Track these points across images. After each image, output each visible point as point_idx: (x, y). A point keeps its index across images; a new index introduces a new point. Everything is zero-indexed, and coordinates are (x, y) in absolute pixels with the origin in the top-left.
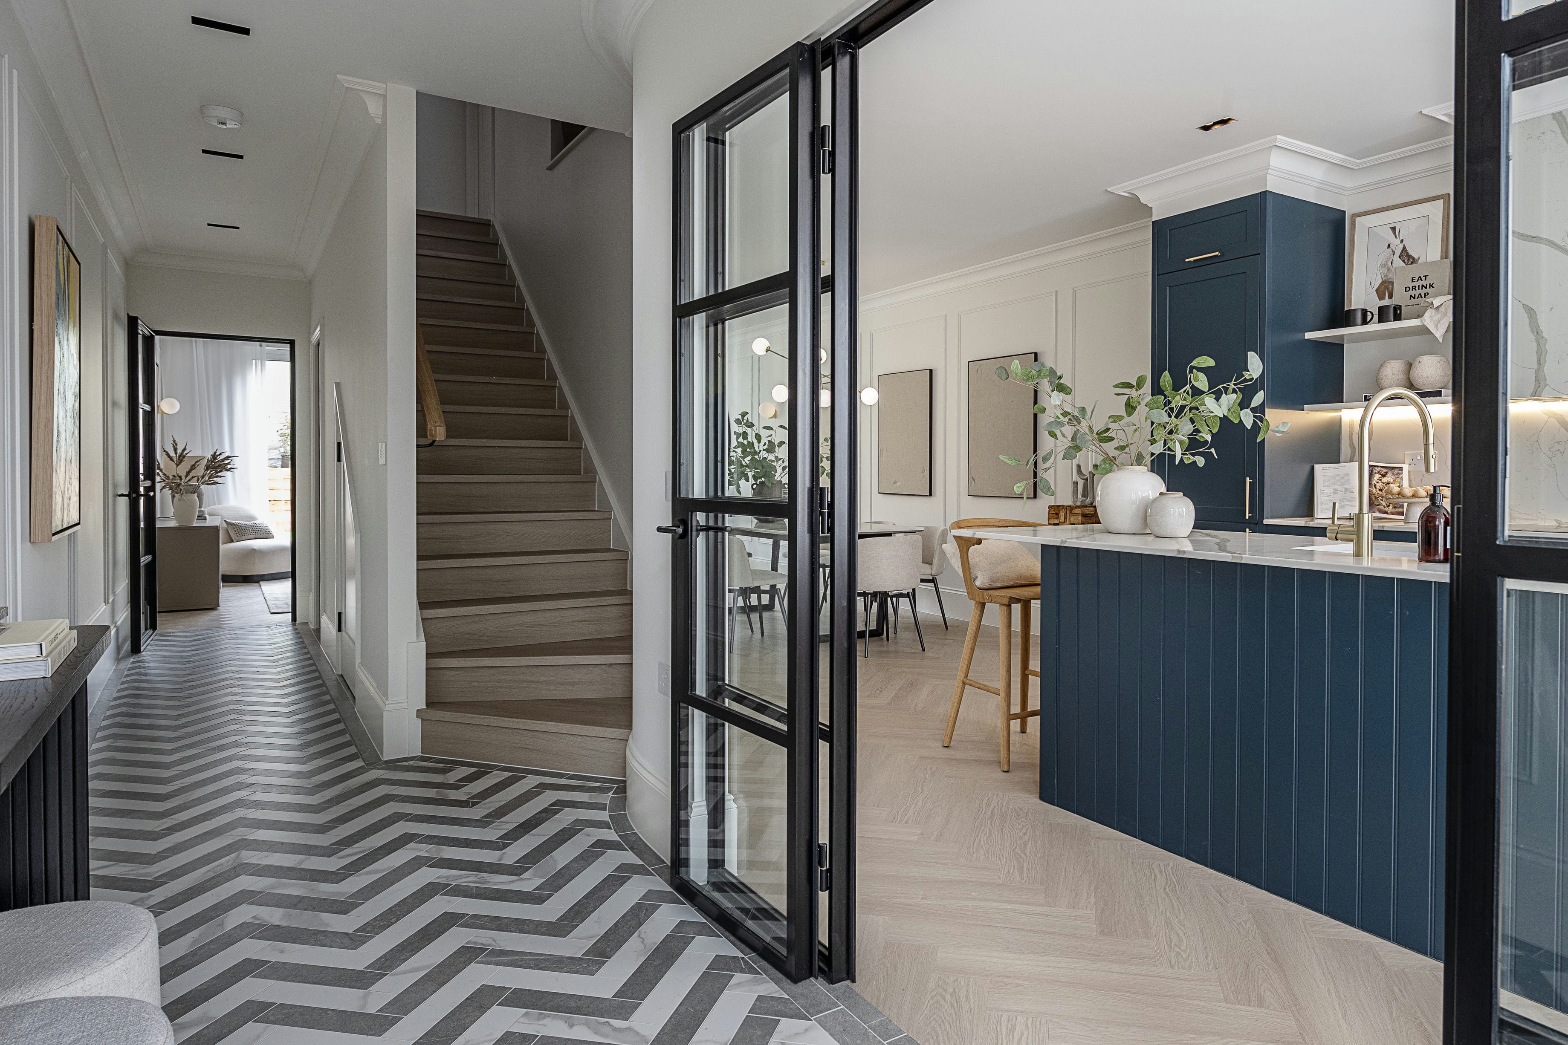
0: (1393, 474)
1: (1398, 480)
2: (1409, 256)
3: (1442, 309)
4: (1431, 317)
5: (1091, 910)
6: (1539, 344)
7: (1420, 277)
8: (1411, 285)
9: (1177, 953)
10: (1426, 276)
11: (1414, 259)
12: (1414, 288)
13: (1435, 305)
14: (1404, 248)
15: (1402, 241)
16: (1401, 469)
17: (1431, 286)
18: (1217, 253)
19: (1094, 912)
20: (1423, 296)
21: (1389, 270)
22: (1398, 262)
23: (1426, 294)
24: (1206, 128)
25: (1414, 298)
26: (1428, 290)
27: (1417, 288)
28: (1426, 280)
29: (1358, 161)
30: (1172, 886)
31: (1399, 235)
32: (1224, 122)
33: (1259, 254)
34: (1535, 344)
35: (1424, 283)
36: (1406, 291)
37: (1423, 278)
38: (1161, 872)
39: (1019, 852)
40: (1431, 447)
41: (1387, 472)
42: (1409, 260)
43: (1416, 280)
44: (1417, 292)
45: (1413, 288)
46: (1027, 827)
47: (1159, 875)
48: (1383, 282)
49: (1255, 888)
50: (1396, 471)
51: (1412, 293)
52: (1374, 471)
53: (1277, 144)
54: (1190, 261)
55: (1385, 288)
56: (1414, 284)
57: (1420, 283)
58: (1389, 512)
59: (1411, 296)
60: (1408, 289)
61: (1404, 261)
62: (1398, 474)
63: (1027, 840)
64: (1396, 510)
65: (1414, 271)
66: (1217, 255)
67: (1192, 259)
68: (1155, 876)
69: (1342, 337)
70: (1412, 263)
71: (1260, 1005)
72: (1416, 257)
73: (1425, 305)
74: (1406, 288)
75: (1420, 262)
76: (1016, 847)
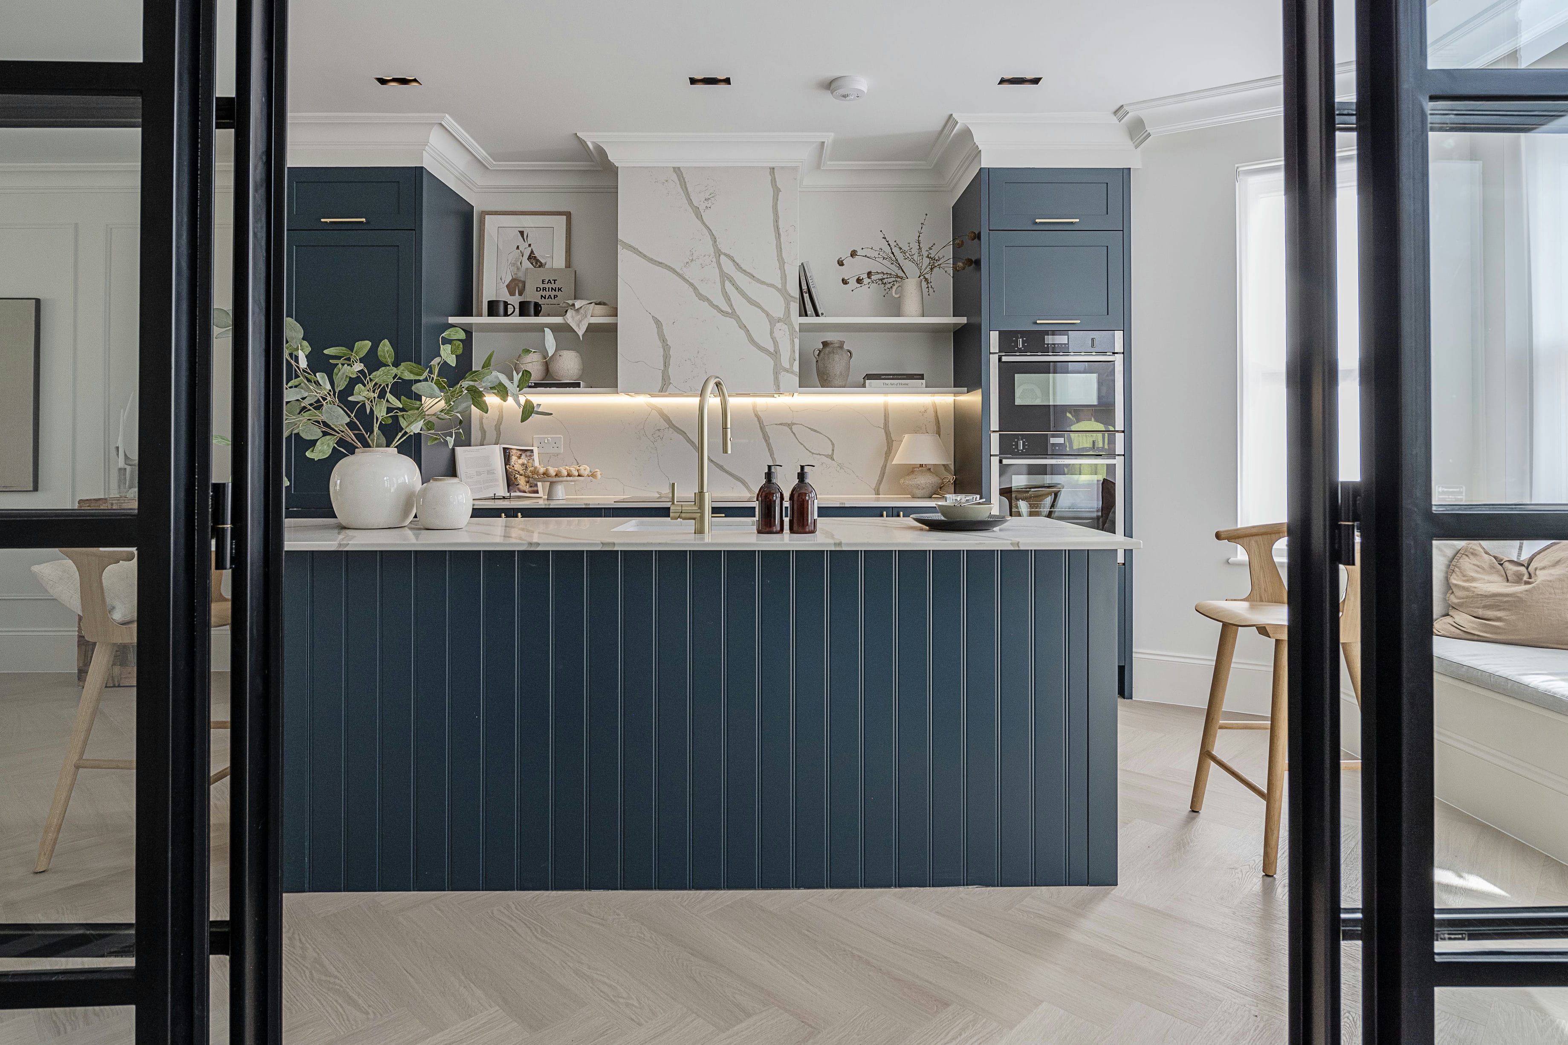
0: (526, 456)
1: (531, 461)
2: (537, 261)
3: (582, 311)
4: (572, 317)
5: (490, 1006)
6: (664, 350)
7: (549, 280)
8: (542, 286)
9: (627, 1005)
10: (555, 280)
11: (541, 263)
12: (545, 289)
13: (577, 307)
14: (532, 252)
15: (530, 245)
16: (532, 451)
17: (559, 289)
18: (364, 220)
19: (497, 1008)
20: (553, 297)
21: (518, 269)
22: (527, 264)
23: (556, 296)
24: (382, 81)
25: (545, 298)
26: (556, 293)
27: (547, 290)
28: (555, 283)
29: (494, 163)
30: (539, 930)
31: (527, 240)
32: (404, 81)
33: (414, 230)
34: (662, 350)
35: (554, 286)
36: (537, 291)
37: (553, 282)
38: (512, 920)
39: (323, 978)
40: (729, 431)
41: (521, 455)
42: (536, 263)
43: (546, 282)
44: (547, 294)
45: (543, 290)
46: (296, 936)
47: (513, 924)
48: (513, 280)
49: (610, 892)
50: (528, 453)
51: (544, 293)
52: (511, 453)
53: (443, 123)
54: (326, 222)
55: (516, 286)
56: (544, 286)
57: (550, 286)
58: (527, 491)
59: (542, 296)
60: (539, 289)
61: (532, 264)
62: (530, 456)
63: (315, 955)
64: (532, 489)
65: (542, 274)
66: (363, 222)
67: (328, 220)
68: (511, 926)
69: (471, 325)
70: (540, 267)
71: (749, 1015)
72: (543, 261)
73: (563, 306)
74: (537, 288)
75: (547, 266)
76: (311, 973)
